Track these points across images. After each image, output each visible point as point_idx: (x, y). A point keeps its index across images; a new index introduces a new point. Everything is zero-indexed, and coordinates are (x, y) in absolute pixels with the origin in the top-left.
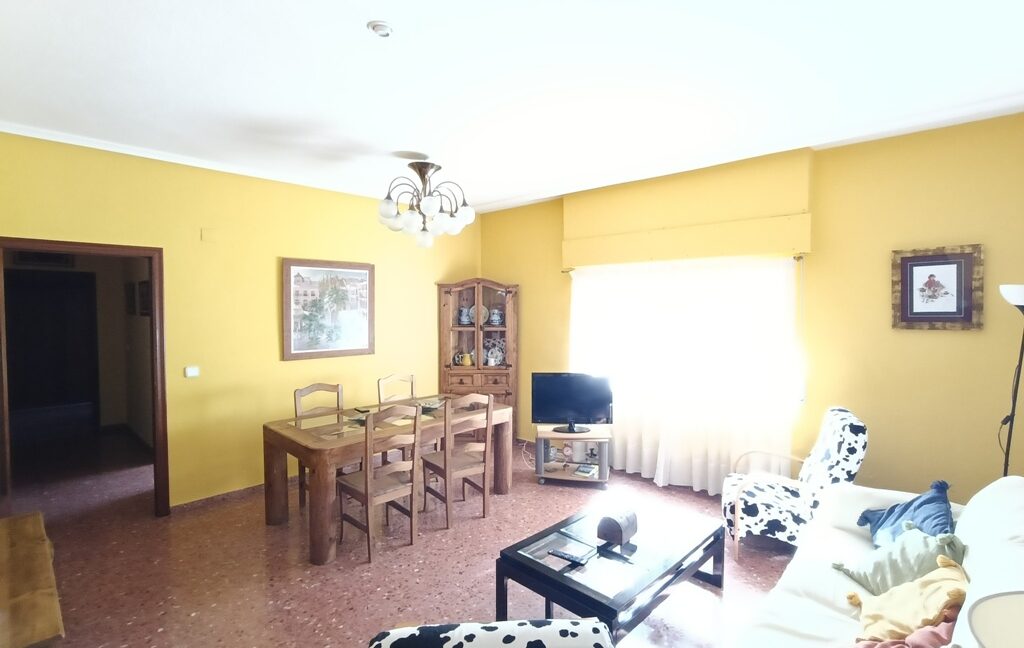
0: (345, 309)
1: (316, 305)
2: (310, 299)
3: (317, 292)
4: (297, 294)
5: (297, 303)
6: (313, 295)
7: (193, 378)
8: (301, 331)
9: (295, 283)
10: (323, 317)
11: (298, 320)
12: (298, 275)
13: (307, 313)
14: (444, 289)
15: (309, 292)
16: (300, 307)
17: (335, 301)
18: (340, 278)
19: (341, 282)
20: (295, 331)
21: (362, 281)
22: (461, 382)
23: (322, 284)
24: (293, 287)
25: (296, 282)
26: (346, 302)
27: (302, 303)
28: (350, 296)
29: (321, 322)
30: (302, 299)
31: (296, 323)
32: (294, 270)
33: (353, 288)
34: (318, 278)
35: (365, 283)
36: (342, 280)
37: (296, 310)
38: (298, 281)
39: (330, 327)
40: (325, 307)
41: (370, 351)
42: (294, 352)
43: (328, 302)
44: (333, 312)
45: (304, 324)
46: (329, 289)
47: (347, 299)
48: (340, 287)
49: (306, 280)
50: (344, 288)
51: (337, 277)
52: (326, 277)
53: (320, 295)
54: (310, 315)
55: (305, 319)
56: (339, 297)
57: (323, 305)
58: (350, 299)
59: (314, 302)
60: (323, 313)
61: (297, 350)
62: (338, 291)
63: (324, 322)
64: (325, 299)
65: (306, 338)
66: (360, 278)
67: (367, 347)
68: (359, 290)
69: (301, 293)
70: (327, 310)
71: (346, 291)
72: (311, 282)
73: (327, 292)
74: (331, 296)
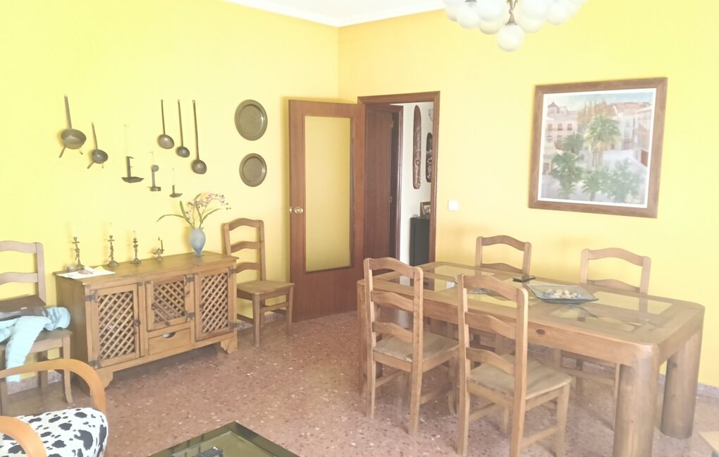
0: (613, 147)
1: (573, 144)
2: (565, 134)
3: (575, 125)
4: (550, 128)
5: (549, 139)
6: (569, 129)
8: (550, 174)
9: (548, 114)
10: (582, 158)
11: (549, 161)
12: (553, 105)
13: (560, 152)
15: (565, 126)
16: (552, 144)
17: (599, 137)
18: (608, 103)
19: (610, 109)
20: (544, 174)
21: (644, 105)
23: (582, 115)
24: (545, 120)
25: (550, 113)
26: (615, 137)
27: (555, 139)
28: (622, 128)
29: (577, 164)
30: (555, 134)
31: (546, 165)
32: (548, 98)
33: (630, 118)
34: (577, 107)
35: (648, 108)
36: (611, 106)
37: (547, 149)
38: (552, 112)
39: (589, 172)
40: (585, 145)
41: (649, 213)
42: (540, 198)
43: (590, 138)
44: (595, 152)
45: (555, 166)
46: (593, 120)
47: (618, 133)
48: (608, 117)
49: (562, 110)
50: (614, 118)
51: (604, 103)
52: (588, 104)
53: (579, 129)
54: (565, 154)
55: (557, 159)
56: (606, 132)
57: (582, 141)
58: (623, 133)
59: (570, 138)
60: (581, 152)
61: (542, 197)
62: (605, 122)
63: (582, 165)
64: (586, 135)
65: (557, 184)
66: (641, 101)
67: (645, 206)
68: (639, 119)
69: (555, 126)
70: (587, 148)
71: (617, 122)
72: (568, 112)
73: (589, 125)
74: (593, 130)
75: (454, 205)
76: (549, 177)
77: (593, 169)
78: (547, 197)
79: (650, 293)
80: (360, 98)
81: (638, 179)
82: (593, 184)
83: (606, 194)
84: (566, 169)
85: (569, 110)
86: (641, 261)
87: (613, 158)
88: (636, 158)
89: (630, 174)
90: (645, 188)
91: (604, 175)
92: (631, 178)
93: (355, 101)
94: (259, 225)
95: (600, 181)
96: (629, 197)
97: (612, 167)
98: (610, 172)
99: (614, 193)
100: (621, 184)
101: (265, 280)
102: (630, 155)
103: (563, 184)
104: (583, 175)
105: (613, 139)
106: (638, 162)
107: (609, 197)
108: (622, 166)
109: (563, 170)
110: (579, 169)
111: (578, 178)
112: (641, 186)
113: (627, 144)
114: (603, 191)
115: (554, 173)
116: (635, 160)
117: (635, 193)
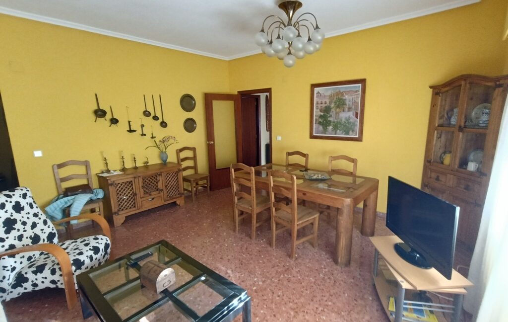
0: (344, 111)
1: (327, 110)
2: (324, 105)
3: (328, 102)
4: (317, 103)
5: (317, 108)
6: (326, 103)
7: (279, 141)
8: (318, 123)
10: (331, 116)
11: (318, 118)
12: (318, 93)
13: (322, 114)
14: (437, 90)
15: (324, 102)
16: (319, 110)
17: (338, 107)
18: (341, 91)
19: (342, 94)
20: (315, 123)
21: (356, 92)
22: (437, 179)
23: (331, 97)
24: (315, 99)
25: (317, 96)
26: (344, 106)
27: (320, 107)
28: (347, 102)
29: (329, 119)
30: (319, 106)
31: (316, 119)
32: (316, 90)
33: (351, 97)
34: (328, 93)
35: (358, 93)
36: (343, 92)
37: (316, 112)
38: (318, 96)
39: (334, 122)
40: (332, 110)
41: (359, 139)
42: (314, 134)
43: (334, 107)
44: (336, 113)
45: (320, 120)
46: (335, 99)
47: (346, 105)
48: (342, 97)
49: (322, 95)
50: (344, 98)
51: (340, 91)
52: (333, 92)
53: (330, 103)
54: (324, 114)
55: (321, 117)
56: (341, 104)
57: (331, 109)
58: (348, 104)
59: (326, 107)
60: (331, 113)
61: (315, 133)
62: (340, 100)
63: (331, 119)
64: (332, 105)
65: (321, 128)
66: (355, 90)
67: (357, 136)
68: (354, 98)
69: (320, 102)
70: (333, 112)
71: (345, 100)
72: (325, 96)
73: (334, 101)
74: (335, 103)
75: (279, 138)
76: (317, 125)
77: (336, 121)
78: (317, 133)
79: (358, 174)
80: (238, 92)
81: (354, 125)
82: (336, 128)
83: (341, 132)
84: (324, 121)
85: (325, 94)
86: (353, 161)
87: (344, 116)
88: (353, 115)
89: (351, 122)
90: (357, 128)
91: (340, 123)
92: (351, 124)
93: (236, 93)
94: (194, 149)
95: (339, 126)
96: (351, 132)
97: (343, 120)
98: (343, 122)
99: (345, 131)
100: (348, 127)
101: (198, 174)
102: (351, 114)
103: (323, 128)
104: (332, 124)
105: (344, 107)
106: (354, 117)
107: (342, 133)
108: (348, 119)
109: (323, 122)
110: (330, 121)
111: (329, 125)
112: (356, 127)
113: (349, 109)
114: (340, 130)
115: (320, 123)
116: (353, 116)
117: (353, 131)
